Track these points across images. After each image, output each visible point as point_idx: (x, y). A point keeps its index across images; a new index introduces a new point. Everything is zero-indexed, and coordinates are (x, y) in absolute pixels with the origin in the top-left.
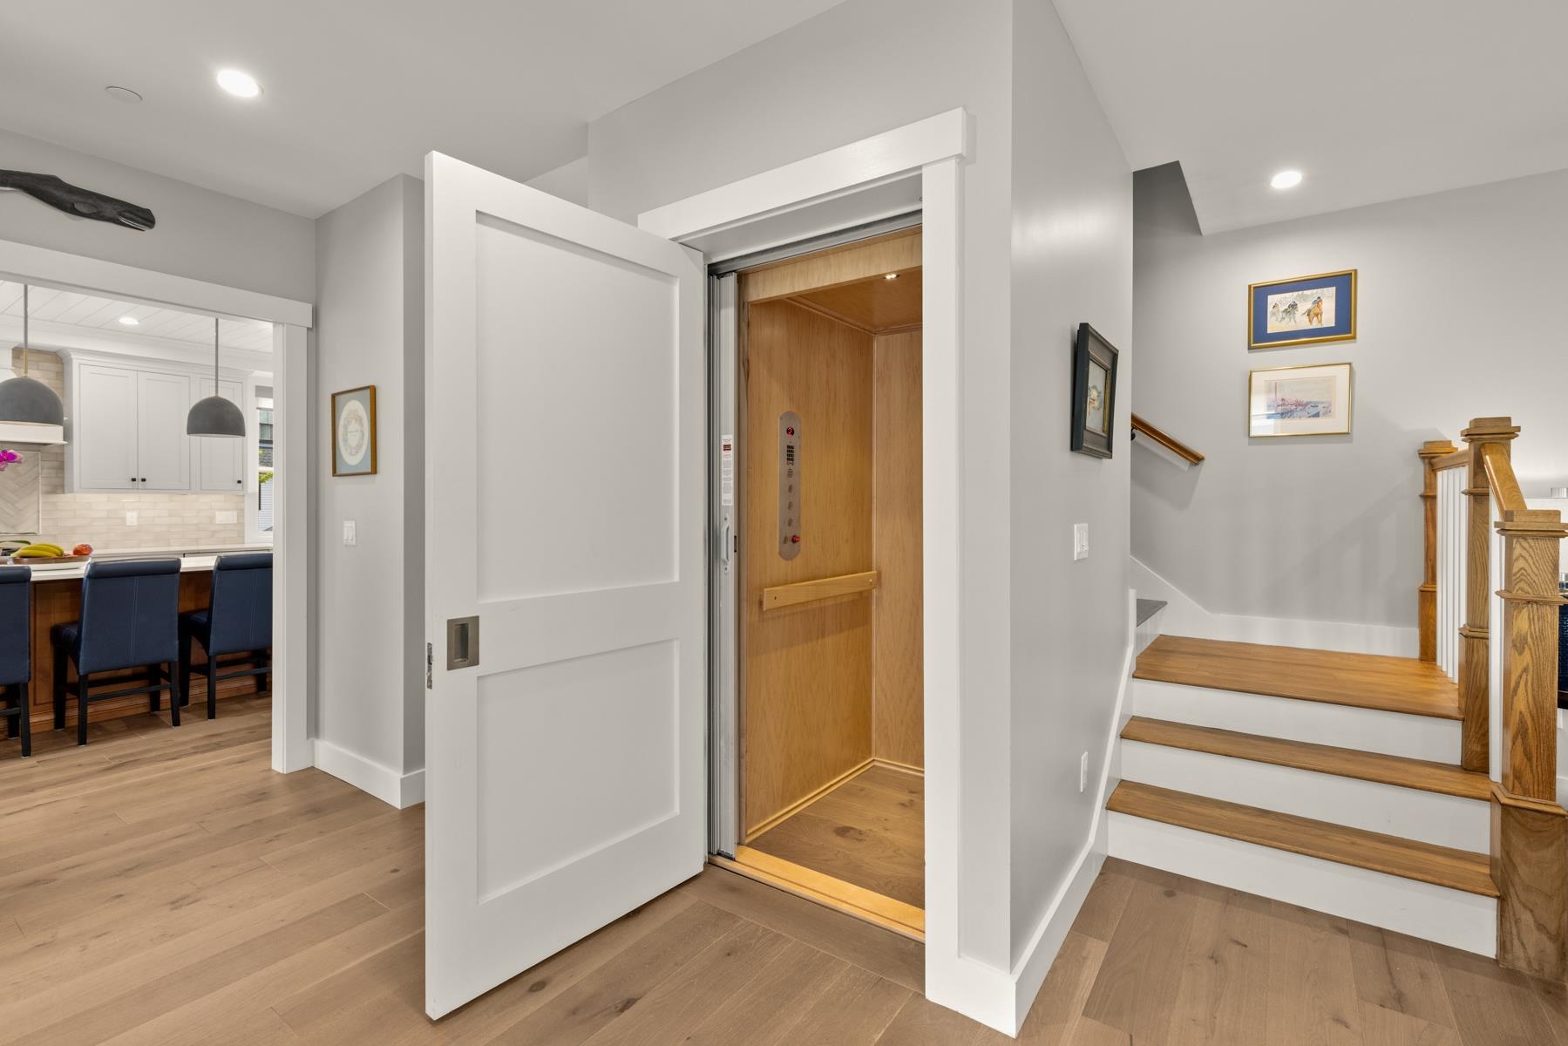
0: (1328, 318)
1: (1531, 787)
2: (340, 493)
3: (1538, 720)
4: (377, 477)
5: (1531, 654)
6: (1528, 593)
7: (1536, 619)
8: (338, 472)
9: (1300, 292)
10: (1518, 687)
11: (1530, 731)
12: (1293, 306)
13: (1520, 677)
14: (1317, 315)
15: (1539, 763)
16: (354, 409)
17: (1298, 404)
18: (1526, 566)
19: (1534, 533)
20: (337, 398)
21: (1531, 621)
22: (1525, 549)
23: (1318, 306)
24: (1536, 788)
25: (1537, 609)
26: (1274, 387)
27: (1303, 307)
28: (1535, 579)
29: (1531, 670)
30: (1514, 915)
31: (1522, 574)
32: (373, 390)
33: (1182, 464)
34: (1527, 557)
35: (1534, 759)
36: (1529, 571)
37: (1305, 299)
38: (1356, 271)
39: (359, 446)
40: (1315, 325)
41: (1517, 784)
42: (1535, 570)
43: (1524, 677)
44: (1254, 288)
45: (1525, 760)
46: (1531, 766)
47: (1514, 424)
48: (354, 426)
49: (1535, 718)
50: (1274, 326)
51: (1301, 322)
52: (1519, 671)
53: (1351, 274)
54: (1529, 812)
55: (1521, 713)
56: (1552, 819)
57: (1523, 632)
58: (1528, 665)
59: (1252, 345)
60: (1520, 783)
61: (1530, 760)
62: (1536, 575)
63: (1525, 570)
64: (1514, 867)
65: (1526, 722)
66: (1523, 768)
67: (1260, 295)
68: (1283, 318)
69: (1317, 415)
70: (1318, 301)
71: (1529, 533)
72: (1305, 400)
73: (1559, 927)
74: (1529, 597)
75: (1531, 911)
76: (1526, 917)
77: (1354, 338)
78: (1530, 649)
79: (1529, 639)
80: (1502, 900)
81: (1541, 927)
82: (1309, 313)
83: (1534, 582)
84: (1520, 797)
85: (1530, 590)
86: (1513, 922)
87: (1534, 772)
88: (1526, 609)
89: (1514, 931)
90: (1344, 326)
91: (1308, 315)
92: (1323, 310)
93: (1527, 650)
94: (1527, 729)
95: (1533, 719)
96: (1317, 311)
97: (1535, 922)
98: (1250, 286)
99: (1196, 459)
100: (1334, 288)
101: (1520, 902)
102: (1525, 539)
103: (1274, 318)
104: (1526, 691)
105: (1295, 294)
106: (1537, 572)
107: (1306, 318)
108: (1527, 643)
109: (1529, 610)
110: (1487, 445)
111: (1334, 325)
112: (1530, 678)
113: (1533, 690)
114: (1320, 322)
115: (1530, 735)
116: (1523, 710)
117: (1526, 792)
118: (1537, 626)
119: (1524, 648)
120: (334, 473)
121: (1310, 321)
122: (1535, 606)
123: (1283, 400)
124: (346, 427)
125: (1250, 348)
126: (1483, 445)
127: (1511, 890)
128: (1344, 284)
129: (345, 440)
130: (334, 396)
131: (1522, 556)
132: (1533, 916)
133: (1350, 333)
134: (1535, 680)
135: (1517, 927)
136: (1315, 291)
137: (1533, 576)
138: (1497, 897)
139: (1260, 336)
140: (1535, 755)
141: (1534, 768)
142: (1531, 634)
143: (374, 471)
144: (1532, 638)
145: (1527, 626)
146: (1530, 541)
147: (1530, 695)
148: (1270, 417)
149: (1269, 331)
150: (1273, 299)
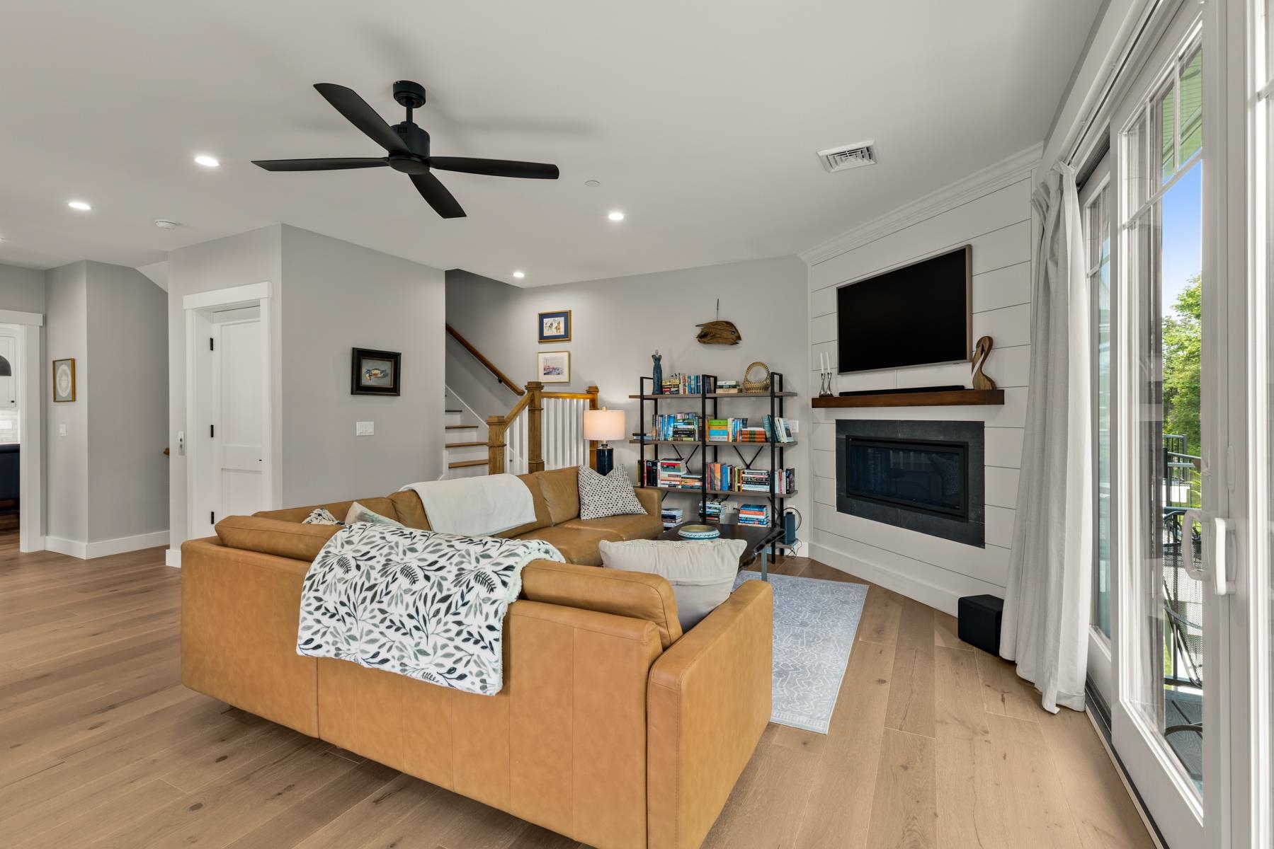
0: (562, 332)
2: (58, 410)
4: (76, 403)
8: (57, 400)
9: (554, 319)
12: (552, 324)
14: (559, 329)
16: (64, 369)
17: (553, 369)
20: (56, 363)
23: (559, 325)
26: (546, 360)
27: (555, 325)
32: (73, 361)
37: (555, 321)
38: (570, 311)
39: (67, 388)
40: (558, 334)
44: (539, 314)
48: (64, 378)
50: (547, 333)
51: (554, 332)
59: (539, 339)
67: (542, 317)
68: (548, 330)
69: (559, 374)
70: (559, 323)
72: (555, 367)
77: (570, 340)
82: (557, 327)
90: (566, 336)
92: (561, 327)
96: (559, 327)
99: (522, 393)
100: (564, 318)
103: (546, 329)
105: (552, 319)
107: (556, 330)
110: (531, 391)
111: (564, 334)
114: (560, 332)
120: (55, 400)
121: (557, 332)
123: (548, 366)
124: (60, 378)
125: (539, 342)
128: (566, 315)
129: (60, 384)
130: (54, 362)
133: (569, 338)
136: (557, 318)
139: (543, 338)
143: (74, 399)
148: (545, 374)
149: (545, 335)
150: (546, 320)
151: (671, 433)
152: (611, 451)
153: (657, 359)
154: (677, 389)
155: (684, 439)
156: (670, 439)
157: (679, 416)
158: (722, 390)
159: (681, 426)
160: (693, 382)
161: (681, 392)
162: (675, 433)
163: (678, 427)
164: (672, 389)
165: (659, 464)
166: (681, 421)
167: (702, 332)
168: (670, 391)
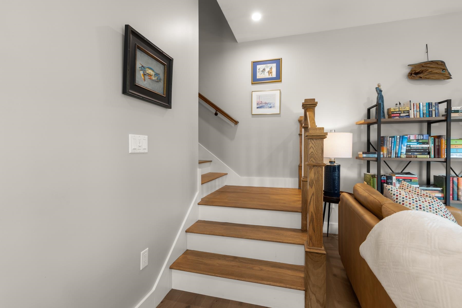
0: (274, 75)
1: (315, 243)
3: (317, 214)
5: (315, 187)
6: (314, 162)
7: (316, 173)
9: (266, 65)
10: (311, 202)
11: (315, 220)
12: (264, 70)
13: (311, 197)
14: (271, 73)
15: (317, 232)
17: (266, 103)
18: (313, 152)
19: (316, 137)
21: (315, 174)
22: (313, 144)
23: (271, 70)
24: (316, 243)
25: (317, 169)
26: (259, 97)
27: (267, 70)
28: (316, 156)
29: (315, 195)
30: (309, 297)
31: (312, 154)
33: (232, 124)
34: (314, 147)
35: (316, 231)
36: (314, 153)
37: (267, 67)
38: (281, 58)
40: (270, 76)
41: (310, 241)
42: (316, 152)
43: (313, 197)
44: (253, 62)
45: (313, 232)
46: (315, 234)
47: (316, 101)
49: (316, 214)
50: (259, 76)
51: (266, 75)
52: (311, 195)
53: (280, 59)
54: (314, 254)
55: (312, 212)
56: (321, 256)
57: (312, 179)
58: (314, 192)
59: (252, 82)
60: (311, 241)
61: (314, 231)
62: (316, 155)
63: (313, 153)
64: (309, 277)
65: (313, 216)
66: (312, 235)
67: (255, 64)
68: (261, 74)
69: (271, 107)
70: (271, 68)
71: (314, 137)
72: (267, 102)
73: (324, 300)
74: (314, 164)
75: (315, 295)
76: (313, 298)
77: (281, 81)
78: (314, 185)
79: (314, 181)
80: (306, 291)
81: (318, 301)
82: (269, 71)
83: (316, 157)
84: (311, 247)
85: (314, 161)
86: (309, 300)
87: (316, 236)
88: (313, 169)
89: (310, 304)
90: (278, 78)
91: (268, 73)
92: (272, 71)
93: (313, 186)
94: (314, 219)
95: (315, 215)
96: (271, 71)
97: (316, 299)
98: (252, 62)
99: (236, 123)
100: (276, 64)
101: (311, 291)
102: (313, 140)
103: (259, 73)
104: (313, 203)
105: (265, 65)
106: (317, 153)
107: (268, 74)
108: (313, 183)
109: (314, 169)
110: (308, 109)
111: (275, 76)
112: (314, 197)
113: (315, 202)
114: (272, 75)
115: (315, 221)
116: (313, 211)
117: (313, 245)
118: (317, 176)
119: (312, 185)
121: (269, 75)
122: (316, 167)
123: (261, 102)
125: (252, 84)
126: (307, 109)
127: (309, 287)
128: (278, 62)
131: (312, 147)
132: (315, 296)
133: (280, 79)
134: (316, 198)
135: (310, 302)
136: (270, 64)
137: (315, 155)
138: (304, 290)
139: (255, 80)
140: (316, 229)
141: (316, 235)
142: (315, 179)
144: (315, 181)
145: (313, 176)
146: (314, 140)
147: (314, 204)
148: (258, 108)
149: (258, 78)
150: (258, 67)
151: (404, 150)
152: (339, 167)
153: (379, 91)
154: (408, 114)
155: (418, 156)
156: (403, 156)
157: (412, 137)
158: (457, 114)
159: (414, 145)
160: (425, 108)
161: (412, 116)
162: (408, 151)
163: (411, 146)
164: (402, 115)
165: (394, 178)
166: (415, 141)
167: (412, 70)
168: (400, 116)
